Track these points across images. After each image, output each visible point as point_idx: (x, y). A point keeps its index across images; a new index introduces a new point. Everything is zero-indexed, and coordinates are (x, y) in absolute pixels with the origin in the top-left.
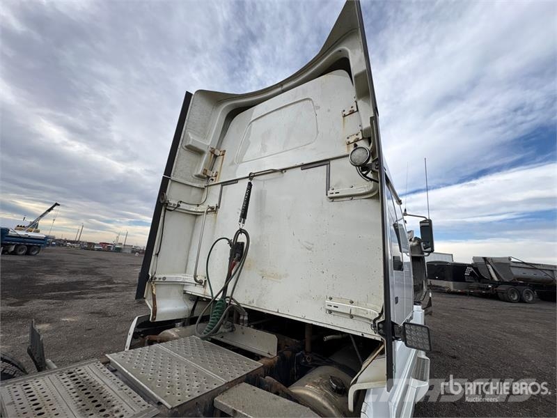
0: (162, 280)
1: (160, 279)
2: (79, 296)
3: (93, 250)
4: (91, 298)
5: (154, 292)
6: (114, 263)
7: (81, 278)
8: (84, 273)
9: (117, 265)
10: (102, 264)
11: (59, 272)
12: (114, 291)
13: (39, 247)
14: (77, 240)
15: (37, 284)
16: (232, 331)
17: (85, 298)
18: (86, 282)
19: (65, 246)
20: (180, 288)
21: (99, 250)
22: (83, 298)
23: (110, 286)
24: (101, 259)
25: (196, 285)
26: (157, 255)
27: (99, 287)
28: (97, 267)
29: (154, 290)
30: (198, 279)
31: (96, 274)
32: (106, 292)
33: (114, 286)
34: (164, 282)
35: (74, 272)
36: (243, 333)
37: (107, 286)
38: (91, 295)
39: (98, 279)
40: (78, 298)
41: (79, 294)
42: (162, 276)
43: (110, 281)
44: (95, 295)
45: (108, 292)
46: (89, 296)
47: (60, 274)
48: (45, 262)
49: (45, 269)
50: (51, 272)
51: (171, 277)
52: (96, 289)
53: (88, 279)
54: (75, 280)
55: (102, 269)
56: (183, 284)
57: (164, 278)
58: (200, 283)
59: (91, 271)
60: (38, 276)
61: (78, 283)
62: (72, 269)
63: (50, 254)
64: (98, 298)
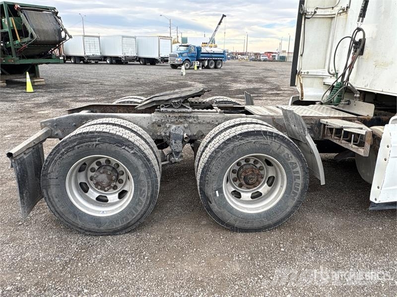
0: (306, 74)
1: (304, 73)
2: (257, 98)
3: (260, 60)
4: (266, 99)
5: (301, 82)
6: (280, 73)
7: (256, 85)
8: (257, 82)
9: (282, 75)
10: (270, 74)
11: (240, 81)
12: (281, 96)
13: (221, 60)
14: (245, 52)
15: (229, 90)
16: (348, 104)
17: (261, 100)
18: (260, 88)
19: (237, 59)
20: (321, 80)
21: (265, 60)
22: (260, 100)
23: (279, 92)
24: (269, 70)
25: (331, 77)
26: (302, 55)
27: (270, 92)
28: (266, 77)
29: (301, 80)
30: (331, 72)
31: (267, 83)
32: (275, 96)
33: (281, 92)
34: (308, 75)
35: (249, 81)
36: (355, 105)
37: (276, 92)
38: (266, 98)
39: (268, 87)
40: (257, 99)
41: (257, 96)
42: (306, 71)
43: (278, 89)
44: (268, 98)
45: (277, 96)
46: (264, 98)
47: (240, 82)
48: (228, 74)
49: (230, 79)
50: (235, 81)
51: (312, 72)
52: (268, 94)
53: (261, 87)
54: (252, 87)
55: (270, 79)
56: (322, 78)
57: (308, 73)
58: (334, 75)
59: (262, 80)
60: (228, 83)
61: (254, 89)
62: (248, 79)
63: (229, 67)
64: (271, 100)
